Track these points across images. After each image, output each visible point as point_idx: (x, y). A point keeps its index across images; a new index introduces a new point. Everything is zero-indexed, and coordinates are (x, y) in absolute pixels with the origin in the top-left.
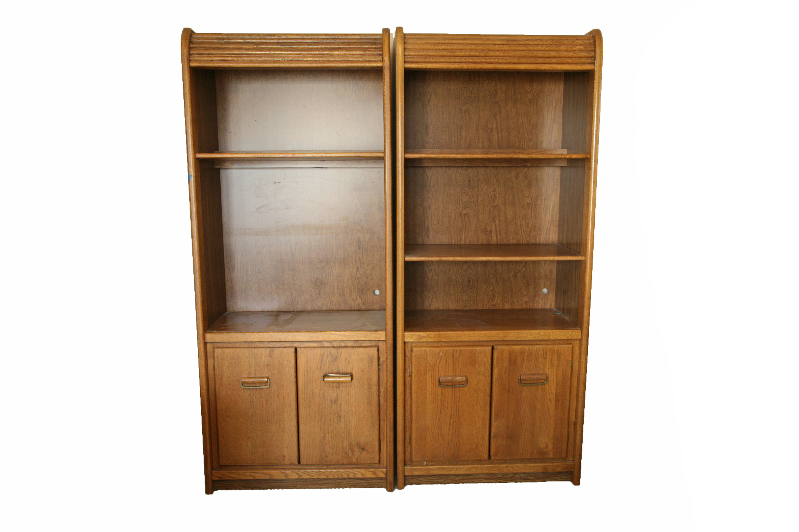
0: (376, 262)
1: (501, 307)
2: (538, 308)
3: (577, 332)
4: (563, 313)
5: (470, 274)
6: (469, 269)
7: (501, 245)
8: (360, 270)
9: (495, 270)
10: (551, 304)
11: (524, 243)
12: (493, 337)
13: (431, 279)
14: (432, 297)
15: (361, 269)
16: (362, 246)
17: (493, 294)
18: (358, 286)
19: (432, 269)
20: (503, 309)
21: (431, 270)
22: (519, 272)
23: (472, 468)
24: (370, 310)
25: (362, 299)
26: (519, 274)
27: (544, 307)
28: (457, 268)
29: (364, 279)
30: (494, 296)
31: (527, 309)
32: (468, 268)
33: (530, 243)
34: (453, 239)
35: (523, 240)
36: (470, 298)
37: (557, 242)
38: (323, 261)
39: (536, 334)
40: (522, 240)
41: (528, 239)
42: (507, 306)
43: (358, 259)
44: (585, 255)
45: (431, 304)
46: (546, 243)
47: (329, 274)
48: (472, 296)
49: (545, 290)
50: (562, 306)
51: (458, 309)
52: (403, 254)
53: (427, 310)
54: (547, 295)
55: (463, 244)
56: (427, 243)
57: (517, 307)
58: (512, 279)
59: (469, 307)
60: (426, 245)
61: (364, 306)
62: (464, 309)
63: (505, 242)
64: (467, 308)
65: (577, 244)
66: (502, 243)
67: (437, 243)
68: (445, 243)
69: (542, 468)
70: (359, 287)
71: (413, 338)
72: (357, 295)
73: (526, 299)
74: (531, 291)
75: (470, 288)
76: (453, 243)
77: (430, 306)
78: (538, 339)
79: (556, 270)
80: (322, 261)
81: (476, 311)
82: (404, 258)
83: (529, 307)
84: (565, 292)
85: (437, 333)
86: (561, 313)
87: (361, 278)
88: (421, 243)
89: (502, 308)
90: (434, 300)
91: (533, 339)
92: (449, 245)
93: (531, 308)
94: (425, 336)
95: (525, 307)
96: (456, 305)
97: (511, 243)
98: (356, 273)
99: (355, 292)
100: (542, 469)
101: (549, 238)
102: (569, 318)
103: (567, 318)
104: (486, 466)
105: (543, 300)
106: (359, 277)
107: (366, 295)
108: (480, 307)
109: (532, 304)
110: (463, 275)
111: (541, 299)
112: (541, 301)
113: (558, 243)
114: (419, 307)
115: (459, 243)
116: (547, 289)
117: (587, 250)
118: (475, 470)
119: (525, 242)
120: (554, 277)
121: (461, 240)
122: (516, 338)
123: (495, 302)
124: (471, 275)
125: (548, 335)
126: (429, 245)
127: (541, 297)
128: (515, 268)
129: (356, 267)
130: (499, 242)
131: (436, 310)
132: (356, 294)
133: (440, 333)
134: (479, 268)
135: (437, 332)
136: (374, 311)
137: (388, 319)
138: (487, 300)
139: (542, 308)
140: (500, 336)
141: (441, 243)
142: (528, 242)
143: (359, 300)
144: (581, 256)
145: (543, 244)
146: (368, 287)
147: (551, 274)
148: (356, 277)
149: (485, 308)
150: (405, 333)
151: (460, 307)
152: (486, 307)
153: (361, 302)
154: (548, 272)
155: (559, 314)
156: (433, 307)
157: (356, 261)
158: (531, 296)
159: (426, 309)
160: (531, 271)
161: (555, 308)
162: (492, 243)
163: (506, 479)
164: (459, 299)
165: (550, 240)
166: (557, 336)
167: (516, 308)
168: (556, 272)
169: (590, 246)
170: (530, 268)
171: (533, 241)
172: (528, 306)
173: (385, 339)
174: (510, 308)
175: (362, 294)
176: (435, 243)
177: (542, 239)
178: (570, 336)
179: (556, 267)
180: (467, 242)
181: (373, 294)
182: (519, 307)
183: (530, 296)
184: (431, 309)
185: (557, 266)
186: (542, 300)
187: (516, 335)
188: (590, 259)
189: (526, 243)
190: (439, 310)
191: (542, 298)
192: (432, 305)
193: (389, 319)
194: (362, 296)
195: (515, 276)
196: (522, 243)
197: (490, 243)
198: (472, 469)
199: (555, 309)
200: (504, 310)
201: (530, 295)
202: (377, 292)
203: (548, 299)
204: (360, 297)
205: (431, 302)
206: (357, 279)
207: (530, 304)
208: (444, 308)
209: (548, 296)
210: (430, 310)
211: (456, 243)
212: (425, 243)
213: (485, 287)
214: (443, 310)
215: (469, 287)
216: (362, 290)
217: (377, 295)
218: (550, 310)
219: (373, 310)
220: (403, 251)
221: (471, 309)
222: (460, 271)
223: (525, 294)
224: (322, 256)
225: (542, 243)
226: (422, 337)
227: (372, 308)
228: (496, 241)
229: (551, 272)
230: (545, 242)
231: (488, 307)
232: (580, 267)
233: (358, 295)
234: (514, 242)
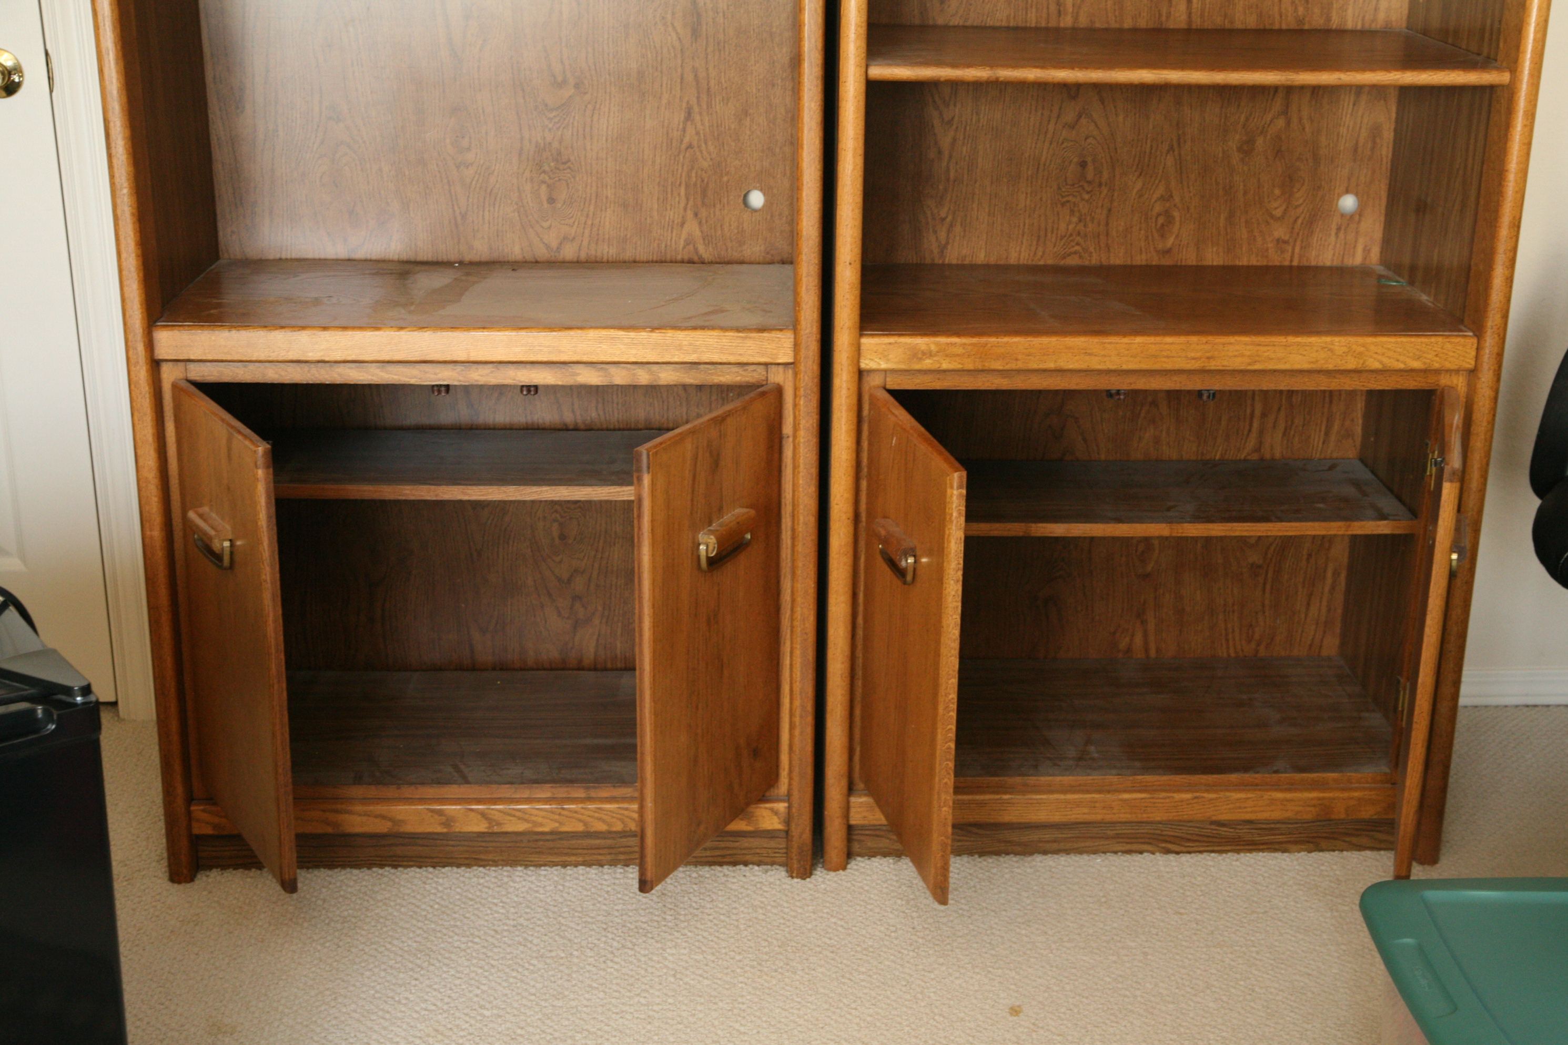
0: (754, 91)
1: (1189, 257)
2: (1320, 264)
3: (1464, 346)
4: (1412, 283)
5: (1086, 138)
6: (1083, 121)
7: (1201, 32)
8: (697, 118)
9: (1178, 125)
10: (1367, 251)
11: (1284, 27)
12: (1168, 357)
13: (950, 157)
14: (950, 218)
15: (701, 114)
16: (704, 27)
17: (1167, 214)
18: (689, 177)
19: (953, 118)
20: (1197, 266)
21: (950, 122)
22: (1262, 132)
23: (1078, 804)
24: (729, 263)
25: (704, 221)
26: (1260, 141)
27: (1342, 261)
28: (1042, 114)
29: (711, 148)
30: (1170, 220)
31: (1282, 268)
32: (1080, 116)
33: (1306, 27)
34: (1034, 10)
35: (1281, 17)
36: (1085, 226)
37: (1404, 24)
38: (565, 81)
39: (1317, 351)
40: (1277, 16)
41: (1301, 10)
42: (1214, 257)
43: (689, 77)
44: (1513, 66)
45: (947, 243)
46: (1367, 27)
47: (588, 129)
48: (1093, 219)
49: (1348, 202)
50: (1406, 259)
51: (1042, 263)
52: (864, 55)
53: (933, 265)
54: (1357, 217)
55: (1065, 29)
56: (940, 21)
57: (1246, 259)
58: (1236, 158)
59: (1081, 257)
60: (935, 27)
61: (711, 249)
62: (1062, 263)
63: (1218, 21)
64: (1073, 261)
65: (1483, 30)
66: (1206, 26)
67: (975, 24)
68: (1004, 24)
69: (1314, 806)
70: (694, 179)
71: (891, 356)
72: (685, 209)
73: (1280, 232)
74: (1301, 201)
75: (1084, 189)
76: (1033, 25)
77: (942, 252)
78: (1325, 367)
79: (1393, 127)
80: (560, 79)
81: (1105, 271)
82: (864, 70)
83: (1291, 261)
84: (1421, 208)
85: (975, 340)
86: (1403, 282)
87: (699, 147)
88: (917, 21)
89: (1194, 263)
90: (958, 229)
91: (1306, 366)
92: (1016, 29)
93: (1295, 263)
94: (931, 352)
95: (1275, 259)
96: (1033, 248)
97: (1238, 25)
98: (681, 126)
99: (679, 195)
100: (1312, 809)
101: (1376, 9)
102: (1431, 299)
103: (1424, 298)
104: (1126, 796)
105: (1341, 235)
106: (695, 143)
107: (718, 206)
108: (1118, 258)
109: (1301, 248)
110: (1063, 143)
111: (1333, 232)
112: (1333, 238)
113: (1407, 28)
114: (905, 256)
115: (1053, 24)
116: (1357, 195)
117: (1522, 48)
118: (1086, 810)
119: (1289, 22)
120: (1384, 152)
121: (1060, 11)
122: (1249, 364)
123: (1170, 241)
124: (1090, 140)
125: (1360, 354)
126: (946, 27)
127: (1334, 227)
128: (1247, 119)
129: (684, 105)
130: (1197, 23)
131: (961, 267)
132: (682, 205)
133: (984, 340)
134: (1121, 118)
135: (973, 337)
136: (745, 266)
137: (803, 290)
138: (1143, 232)
139: (1336, 263)
140: (1193, 355)
141: (990, 23)
142: (1300, 21)
143: (692, 227)
144: (1499, 69)
145: (1354, 32)
146: (725, 179)
147: (1374, 143)
148: (682, 141)
149: (1134, 263)
150: (864, 340)
151: (1047, 256)
152: (1140, 259)
153: (697, 233)
154: (1364, 134)
155: (1397, 284)
156: (953, 256)
157: (681, 83)
158: (1300, 221)
159: (928, 261)
160: (1304, 129)
161: (1381, 264)
162: (1171, 25)
163: (1189, 840)
164: (1046, 230)
165: (1381, 16)
166: (1389, 358)
167: (1244, 262)
168: (1392, 134)
169: (1536, 32)
170: (1300, 119)
171: (1316, 21)
172: (1287, 256)
173: (791, 360)
174: (1221, 263)
175: (703, 204)
176: (969, 23)
177: (1350, 12)
178: (1437, 359)
179: (1394, 115)
180: (1083, 22)
181: (742, 206)
182: (1254, 261)
183: (1295, 221)
184: (947, 262)
185: (1397, 113)
186: (1337, 235)
187: (1248, 353)
188: (1528, 82)
189: (1293, 26)
190: (973, 267)
191: (1339, 229)
192: (949, 247)
193: (807, 289)
194: (703, 213)
195: (1247, 148)
196: (1276, 27)
197: (1164, 26)
198: (1078, 806)
199: (1381, 270)
200: (1199, 270)
201: (1298, 218)
202: (757, 199)
203: (1357, 233)
204: (696, 215)
205: (948, 238)
206: (687, 149)
207: (1293, 249)
208: (992, 260)
209: (1359, 221)
210: (943, 265)
211: (1043, 24)
212: (931, 23)
213: (1139, 185)
214: (987, 266)
215: (1082, 187)
216: (704, 194)
217: (755, 211)
218: (1364, 272)
219: (742, 262)
220: (863, 44)
221: (1087, 263)
222: (1051, 127)
223: (1278, 213)
224: (562, 62)
225: (1350, 25)
226: (920, 356)
227: (736, 255)
228: (1184, 17)
229: (1375, 132)
230: (1363, 25)
231: (1144, 257)
232: (1489, 112)
233: (689, 206)
234: (1251, 22)
